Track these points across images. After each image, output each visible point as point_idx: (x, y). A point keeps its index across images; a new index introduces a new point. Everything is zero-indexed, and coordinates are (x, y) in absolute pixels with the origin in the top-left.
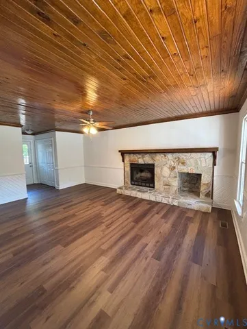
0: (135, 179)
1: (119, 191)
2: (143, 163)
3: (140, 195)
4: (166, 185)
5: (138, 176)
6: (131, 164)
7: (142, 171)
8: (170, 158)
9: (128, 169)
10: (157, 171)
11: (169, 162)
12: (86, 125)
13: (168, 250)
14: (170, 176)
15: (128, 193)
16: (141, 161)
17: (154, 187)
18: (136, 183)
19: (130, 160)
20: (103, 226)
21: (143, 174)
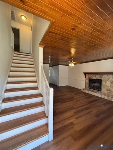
0: (91, 86)
1: (83, 91)
2: (96, 79)
3: (92, 93)
4: (108, 90)
5: (93, 85)
6: (89, 79)
7: (95, 83)
8: (111, 77)
9: (88, 81)
10: (103, 83)
11: (110, 79)
12: (70, 63)
13: (102, 116)
14: (110, 86)
15: (87, 92)
16: (94, 78)
17: (101, 91)
18: (91, 88)
19: (89, 77)
20: (74, 101)
21: (96, 84)
